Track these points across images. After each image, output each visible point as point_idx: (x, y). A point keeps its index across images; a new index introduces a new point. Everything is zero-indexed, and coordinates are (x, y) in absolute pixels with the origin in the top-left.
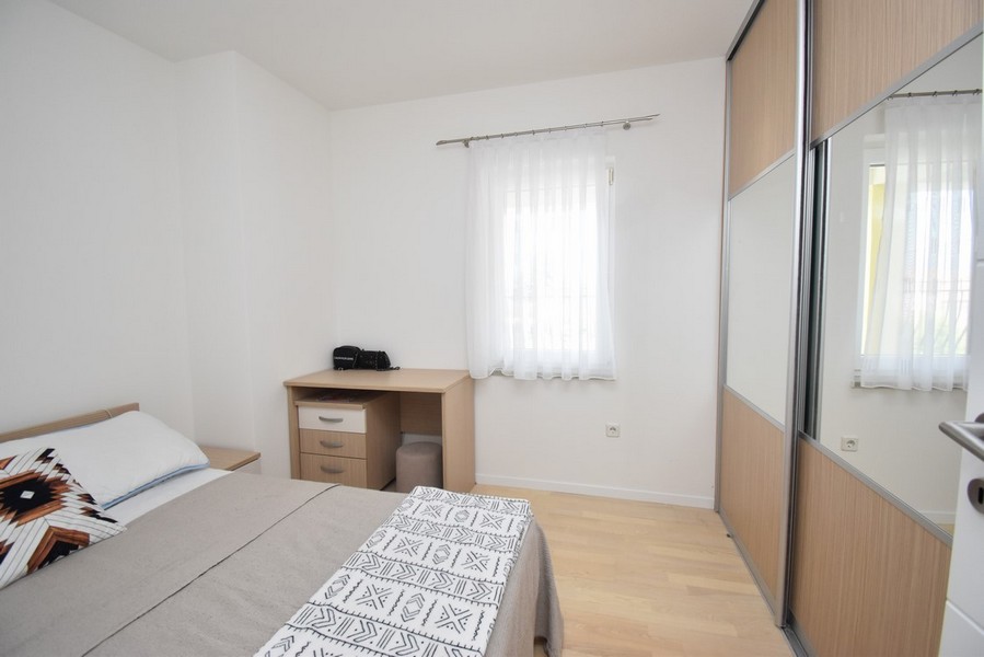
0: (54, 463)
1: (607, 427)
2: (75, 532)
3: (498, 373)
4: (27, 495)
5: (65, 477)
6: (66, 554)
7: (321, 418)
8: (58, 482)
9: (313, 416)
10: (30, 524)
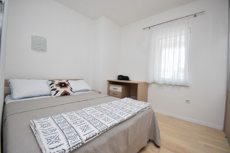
0: (68, 82)
1: (186, 100)
2: (68, 92)
3: (154, 83)
4: (63, 85)
5: (69, 84)
6: (66, 95)
7: (113, 88)
8: (68, 84)
9: (112, 87)
10: (62, 89)
